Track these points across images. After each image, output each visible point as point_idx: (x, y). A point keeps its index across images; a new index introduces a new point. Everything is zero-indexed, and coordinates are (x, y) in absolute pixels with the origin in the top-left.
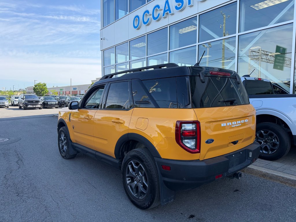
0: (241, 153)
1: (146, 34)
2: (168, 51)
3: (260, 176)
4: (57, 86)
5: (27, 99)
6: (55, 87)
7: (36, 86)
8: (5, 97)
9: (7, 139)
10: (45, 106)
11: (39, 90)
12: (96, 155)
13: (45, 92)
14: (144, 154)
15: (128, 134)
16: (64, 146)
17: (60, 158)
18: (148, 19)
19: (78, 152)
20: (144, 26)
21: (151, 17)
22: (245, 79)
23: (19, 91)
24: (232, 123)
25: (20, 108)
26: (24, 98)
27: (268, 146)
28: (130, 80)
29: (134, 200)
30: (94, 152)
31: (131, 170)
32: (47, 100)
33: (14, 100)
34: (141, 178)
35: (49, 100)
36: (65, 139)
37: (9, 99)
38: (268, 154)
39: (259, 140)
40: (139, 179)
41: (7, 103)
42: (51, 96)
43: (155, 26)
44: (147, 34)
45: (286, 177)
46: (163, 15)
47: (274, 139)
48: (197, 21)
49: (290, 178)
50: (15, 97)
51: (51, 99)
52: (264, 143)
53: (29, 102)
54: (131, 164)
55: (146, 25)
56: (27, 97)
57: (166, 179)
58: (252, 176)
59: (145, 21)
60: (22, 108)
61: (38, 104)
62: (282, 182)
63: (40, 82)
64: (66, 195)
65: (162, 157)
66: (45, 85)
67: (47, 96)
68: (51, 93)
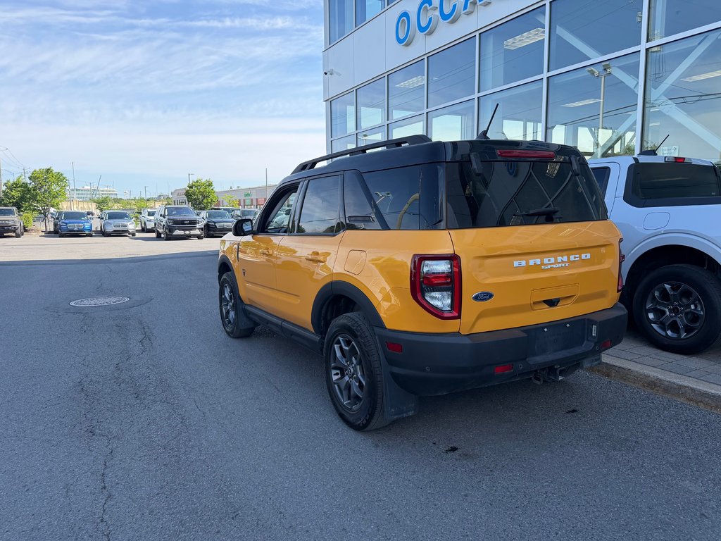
0: (568, 325)
1: (425, 57)
2: (476, 95)
3: (644, 386)
4: (238, 187)
5: (171, 217)
6: (235, 188)
7: (191, 187)
8: (128, 212)
9: (127, 299)
10: (211, 231)
11: (197, 196)
12: (281, 327)
13: (212, 200)
14: (360, 323)
15: (332, 283)
16: (231, 312)
17: (224, 335)
18: (430, 19)
19: (257, 324)
20: (420, 36)
21: (437, 13)
22: (634, 162)
23: (158, 199)
24: (542, 261)
25: (159, 237)
26: (166, 214)
27: (678, 320)
28: (342, 173)
29: (343, 412)
30: (279, 322)
31: (338, 354)
32: (215, 217)
33: (146, 219)
34: (355, 368)
35: (219, 219)
36: (231, 297)
37: (136, 217)
38: (679, 338)
39: (658, 307)
40: (352, 371)
41: (132, 226)
42: (224, 209)
43: (446, 34)
44: (428, 55)
45: (701, 388)
46: (465, 8)
47: (693, 303)
48: (545, 15)
49: (709, 390)
50: (149, 212)
51: (222, 216)
52: (670, 312)
53: (176, 222)
54: (339, 342)
55: (425, 34)
56: (170, 211)
57: (396, 370)
58: (626, 385)
59: (423, 24)
60: (162, 236)
61: (194, 228)
62: (689, 400)
63: (199, 178)
64: (221, 400)
65: (388, 326)
66: (210, 185)
67: (215, 209)
68: (226, 203)
